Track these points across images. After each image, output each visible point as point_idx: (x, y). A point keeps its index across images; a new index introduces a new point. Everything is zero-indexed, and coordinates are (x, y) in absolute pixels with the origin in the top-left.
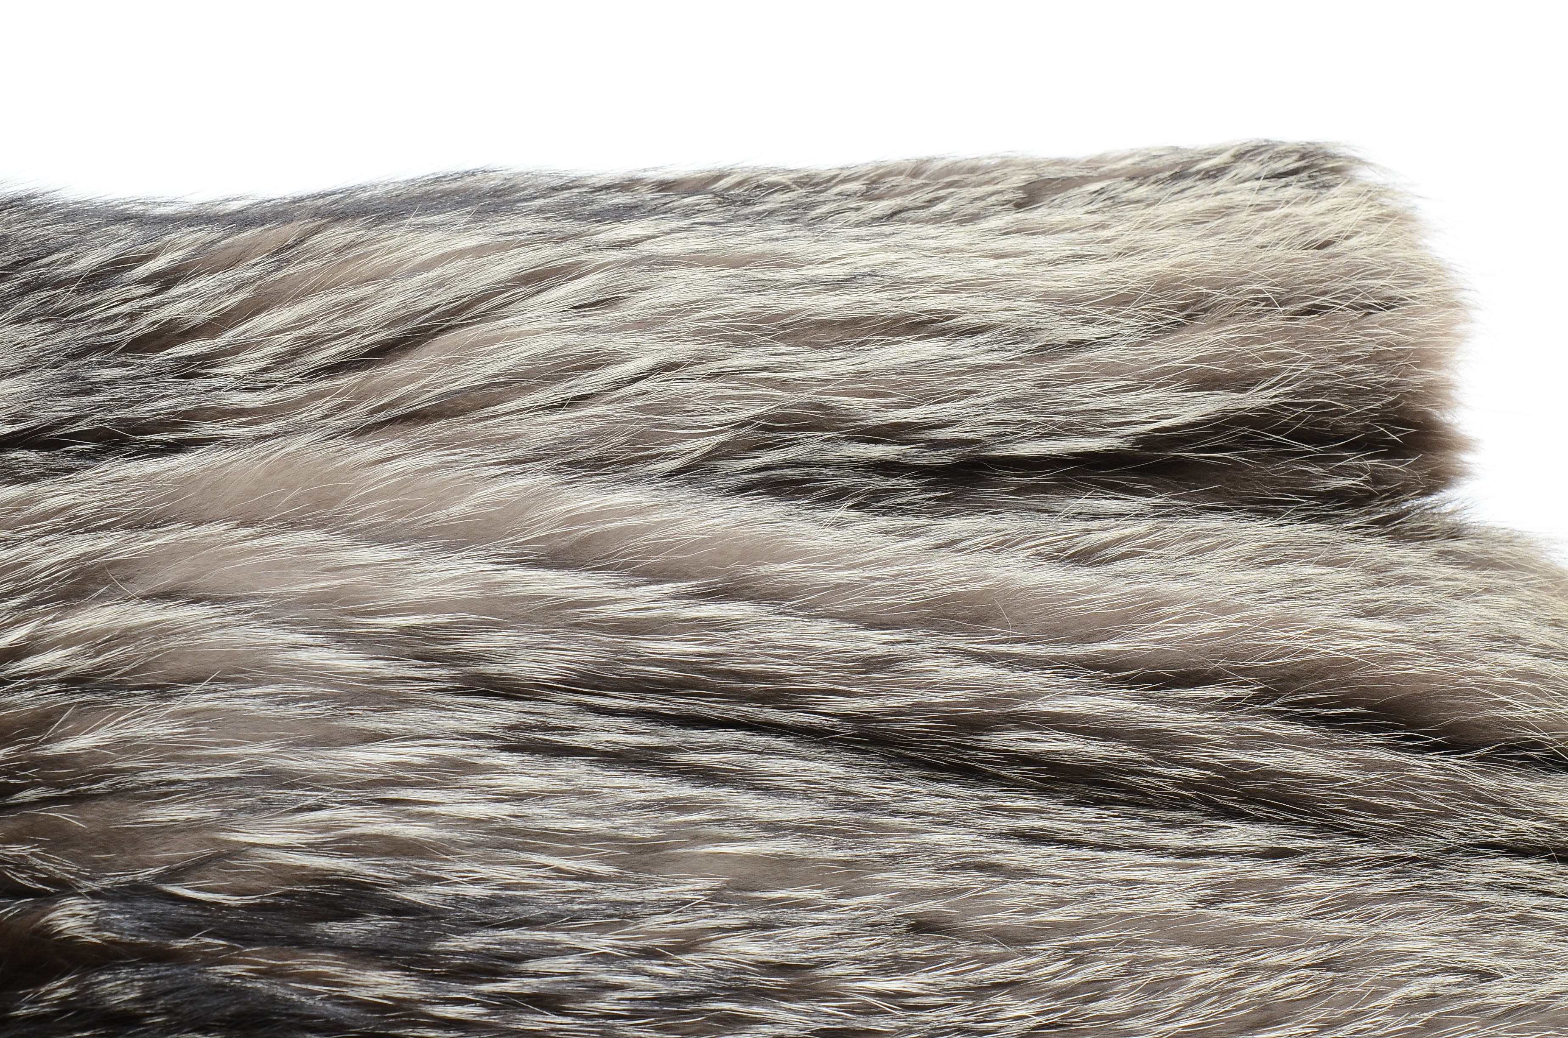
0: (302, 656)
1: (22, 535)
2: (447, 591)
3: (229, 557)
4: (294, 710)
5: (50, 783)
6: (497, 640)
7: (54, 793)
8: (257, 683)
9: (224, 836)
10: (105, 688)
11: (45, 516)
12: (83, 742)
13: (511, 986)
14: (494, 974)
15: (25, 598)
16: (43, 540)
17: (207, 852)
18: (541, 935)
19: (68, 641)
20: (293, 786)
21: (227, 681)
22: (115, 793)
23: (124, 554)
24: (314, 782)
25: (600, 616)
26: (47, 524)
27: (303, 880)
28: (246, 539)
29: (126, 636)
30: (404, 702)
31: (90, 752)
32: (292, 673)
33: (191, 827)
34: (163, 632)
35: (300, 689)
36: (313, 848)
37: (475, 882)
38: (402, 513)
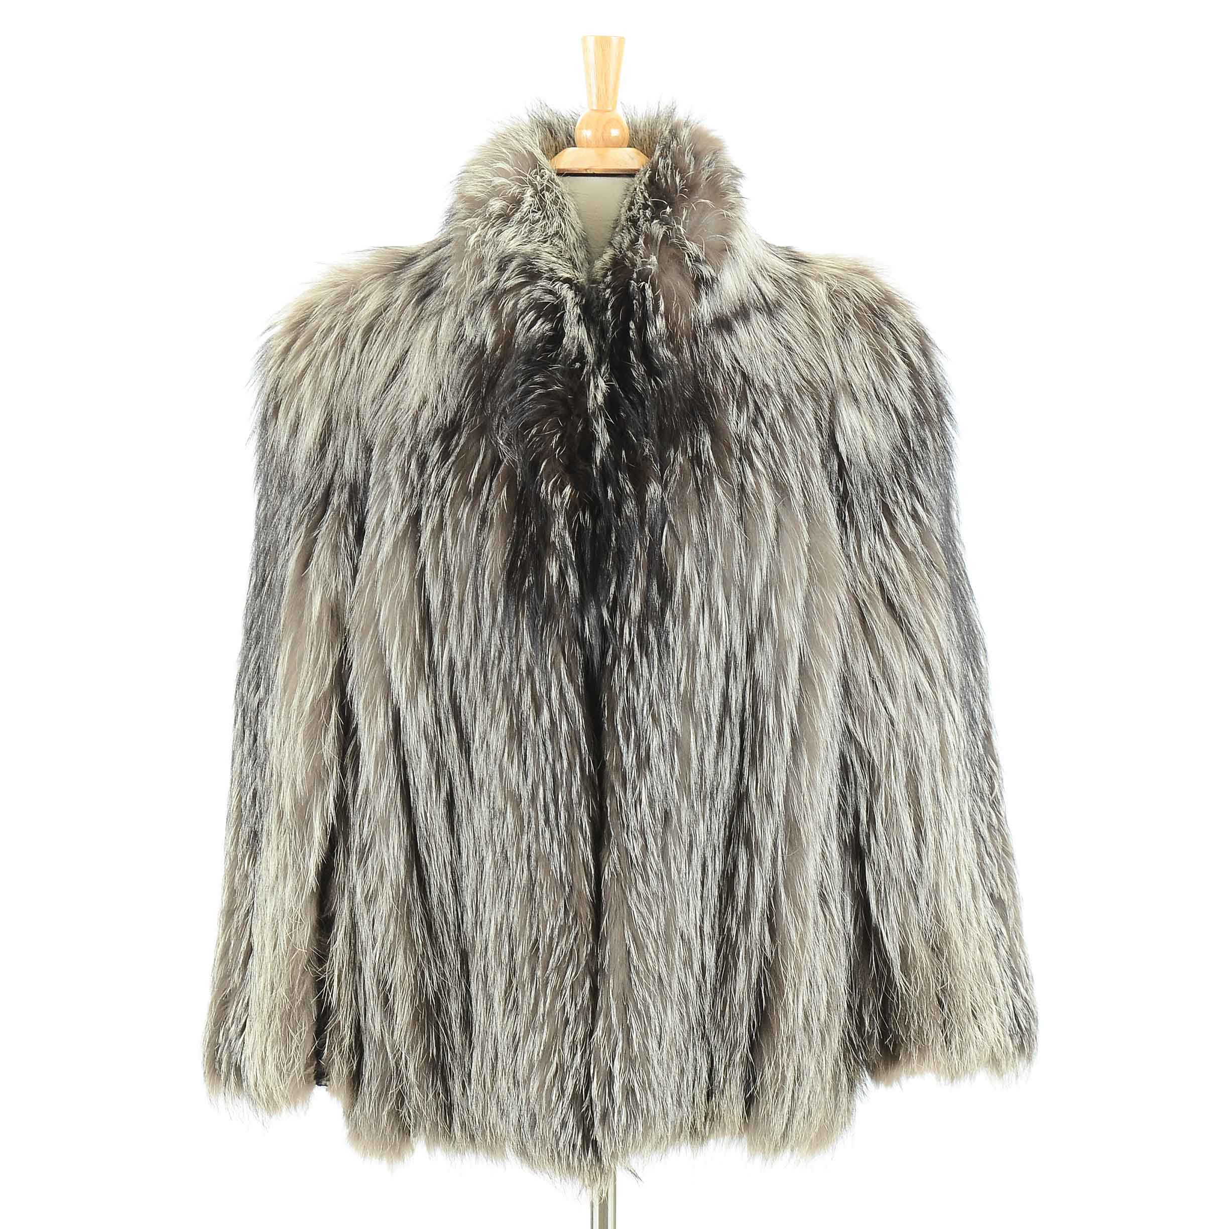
0: (758, 572)
1: (799, 464)
2: (787, 626)
3: (795, 543)
4: (736, 569)
5: (703, 480)
6: (769, 647)
7: (699, 482)
8: (746, 555)
9: (687, 545)
10: (741, 499)
11: (808, 472)
12: (719, 490)
13: (637, 652)
14: (641, 646)
15: (774, 467)
16: (798, 473)
17: (680, 539)
18: (656, 663)
19: (757, 483)
20: (707, 570)
21: (746, 543)
22: (701, 504)
23: (793, 503)
24: (709, 578)
25: (781, 687)
26: (804, 474)
27: (672, 574)
28: (803, 549)
29: (761, 505)
30: (742, 612)
31: (716, 494)
32: (751, 568)
33: (690, 533)
34: (763, 517)
35: (745, 571)
36: (684, 576)
37: (675, 638)
38: (818, 609)
